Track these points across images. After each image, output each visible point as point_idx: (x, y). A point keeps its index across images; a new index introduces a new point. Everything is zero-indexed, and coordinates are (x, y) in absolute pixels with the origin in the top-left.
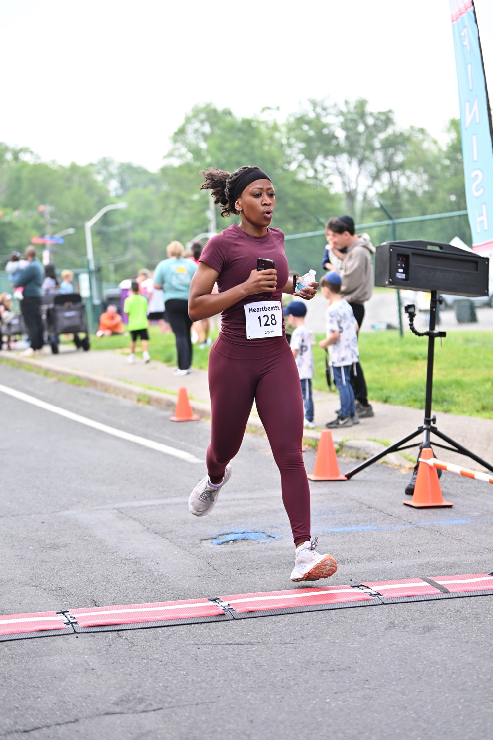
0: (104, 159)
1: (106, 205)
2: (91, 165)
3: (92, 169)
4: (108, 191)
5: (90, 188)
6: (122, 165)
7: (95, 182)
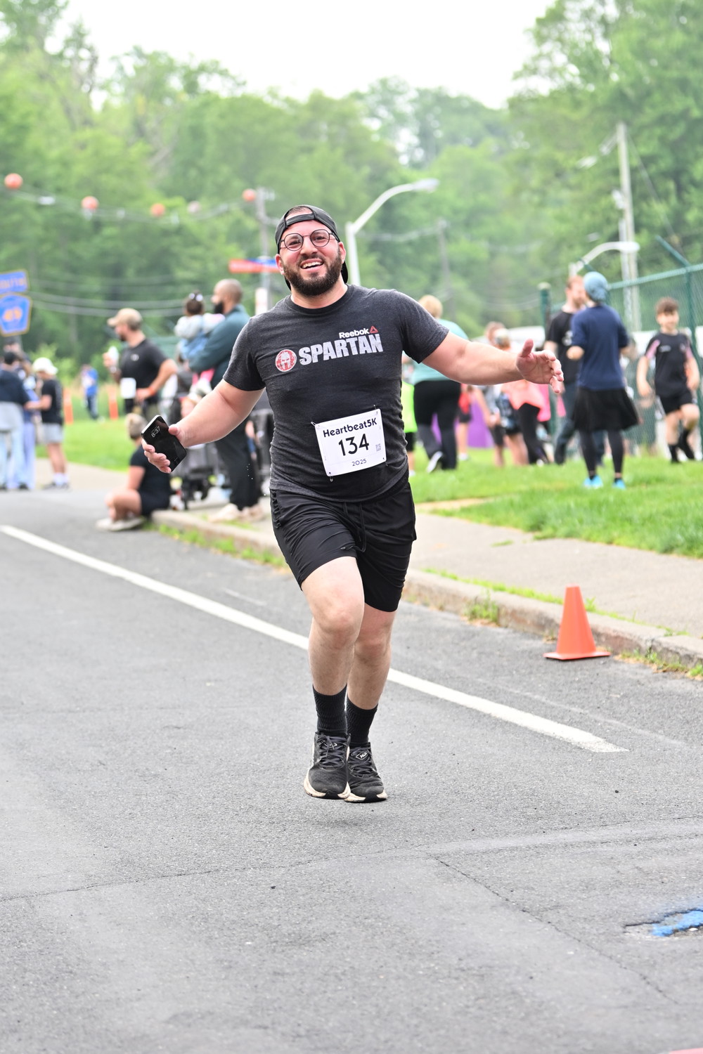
0: (384, 82)
1: (390, 186)
2: (358, 96)
3: (359, 105)
4: (395, 154)
5: (355, 148)
6: (423, 93)
7: (366, 133)
